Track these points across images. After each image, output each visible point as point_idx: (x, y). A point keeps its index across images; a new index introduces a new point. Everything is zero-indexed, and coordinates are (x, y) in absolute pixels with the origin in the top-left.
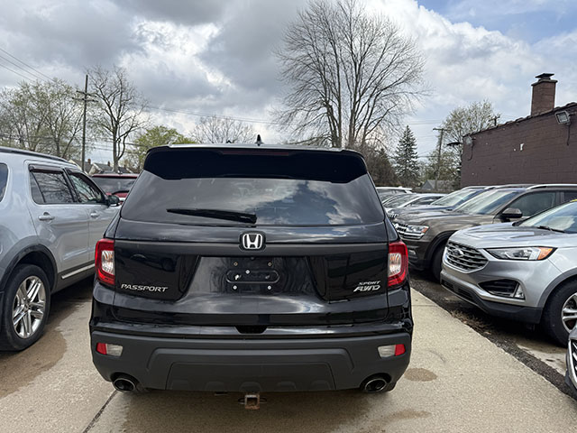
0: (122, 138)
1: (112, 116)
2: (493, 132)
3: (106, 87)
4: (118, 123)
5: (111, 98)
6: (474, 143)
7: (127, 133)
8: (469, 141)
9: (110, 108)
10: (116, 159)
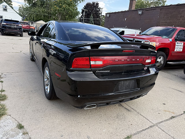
2: (117, 14)
6: (109, 16)
8: (108, 15)
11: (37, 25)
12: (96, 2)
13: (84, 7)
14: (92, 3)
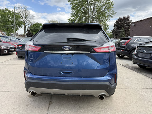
0: (26, 27)
1: (23, 20)
2: (143, 22)
3: (21, 12)
4: (25, 22)
5: (23, 15)
6: (135, 25)
7: (28, 25)
9: (22, 18)
10: (25, 32)
12: (127, 16)
13: (116, 22)
14: (123, 17)
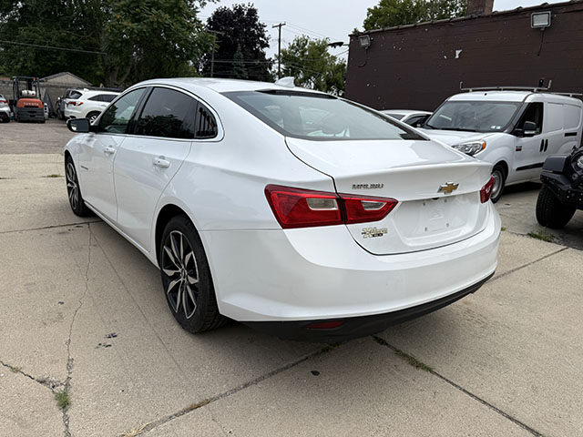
8: (365, 42)
11: (51, 91)
